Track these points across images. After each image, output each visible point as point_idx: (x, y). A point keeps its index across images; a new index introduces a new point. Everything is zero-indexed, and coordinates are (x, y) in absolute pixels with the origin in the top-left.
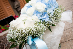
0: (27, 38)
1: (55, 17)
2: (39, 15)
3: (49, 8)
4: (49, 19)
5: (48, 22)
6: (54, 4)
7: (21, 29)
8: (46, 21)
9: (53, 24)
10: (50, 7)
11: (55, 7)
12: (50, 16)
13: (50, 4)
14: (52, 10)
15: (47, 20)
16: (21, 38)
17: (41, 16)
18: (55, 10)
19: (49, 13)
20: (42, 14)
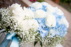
0: (11, 32)
1: (50, 41)
2: (42, 24)
3: (55, 30)
4: (44, 36)
5: (41, 38)
6: (62, 32)
7: (16, 21)
8: (40, 36)
9: (43, 44)
10: (57, 30)
11: (60, 34)
12: (48, 37)
13: (59, 28)
14: (55, 34)
15: (43, 35)
16: (7, 26)
17: (42, 27)
18: (57, 36)
19: (51, 33)
20: (45, 27)
